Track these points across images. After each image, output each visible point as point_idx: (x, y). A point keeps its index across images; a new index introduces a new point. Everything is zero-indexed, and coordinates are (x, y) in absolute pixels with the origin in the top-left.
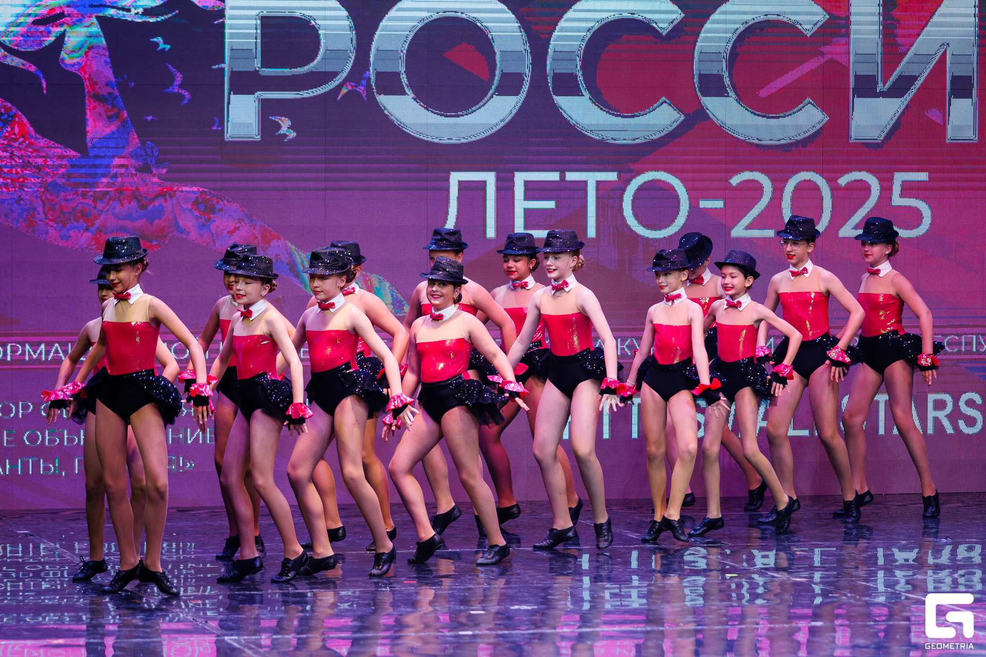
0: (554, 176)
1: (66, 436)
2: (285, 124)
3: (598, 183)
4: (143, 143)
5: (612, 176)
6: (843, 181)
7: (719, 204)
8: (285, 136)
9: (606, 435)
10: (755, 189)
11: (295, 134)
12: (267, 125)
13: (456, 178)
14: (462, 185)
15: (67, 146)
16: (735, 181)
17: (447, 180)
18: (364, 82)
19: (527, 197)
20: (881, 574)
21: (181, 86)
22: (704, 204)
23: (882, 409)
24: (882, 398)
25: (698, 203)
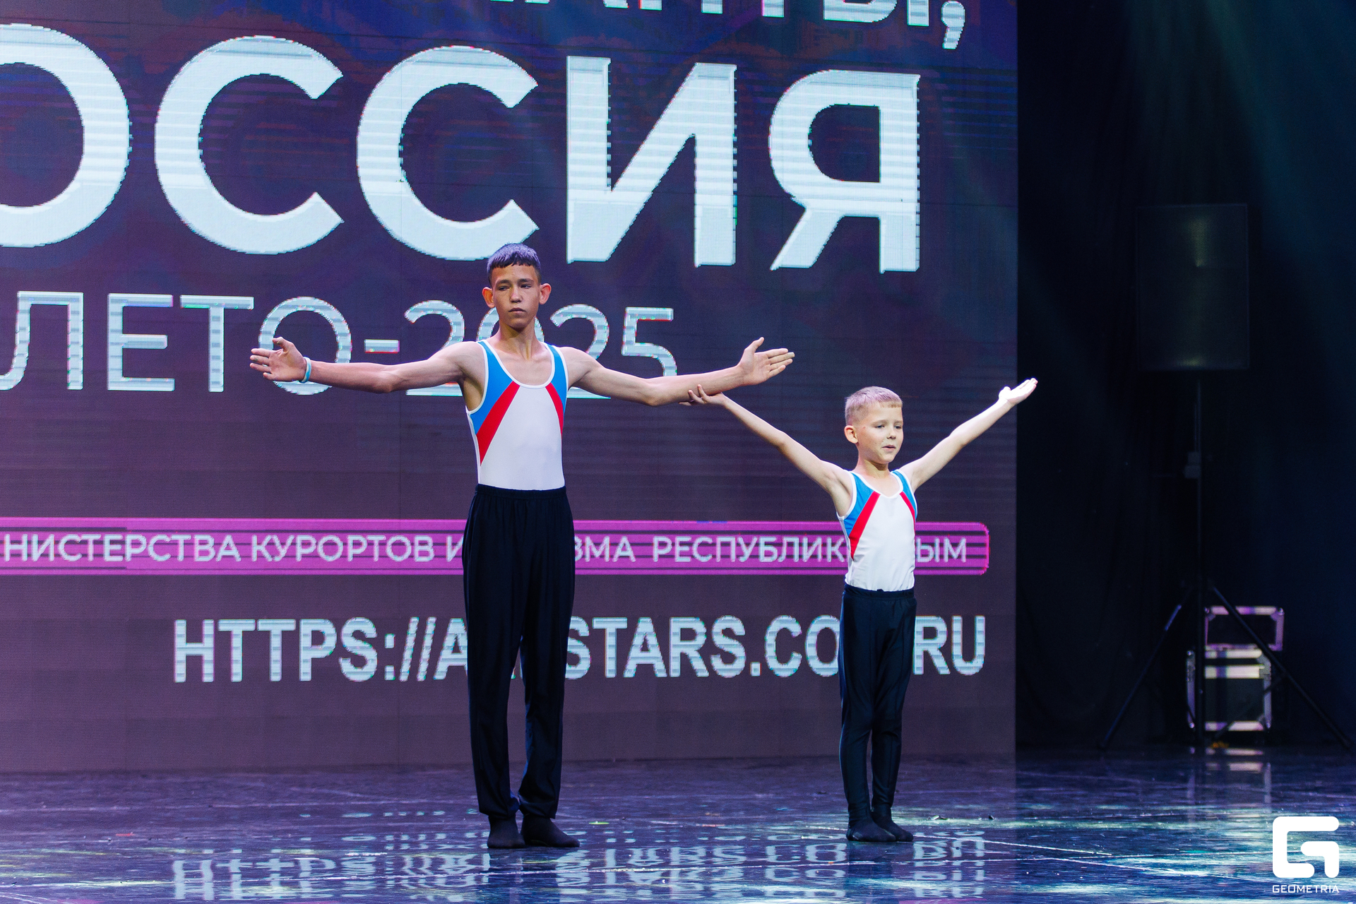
0: (165, 300)
3: (228, 312)
5: (248, 302)
6: (558, 318)
7: (392, 343)
9: (237, 673)
10: (439, 328)
13: (26, 299)
14: (36, 310)
16: (413, 315)
17: (15, 300)
19: (127, 329)
23: (611, 641)
24: (611, 626)
25: (363, 345)
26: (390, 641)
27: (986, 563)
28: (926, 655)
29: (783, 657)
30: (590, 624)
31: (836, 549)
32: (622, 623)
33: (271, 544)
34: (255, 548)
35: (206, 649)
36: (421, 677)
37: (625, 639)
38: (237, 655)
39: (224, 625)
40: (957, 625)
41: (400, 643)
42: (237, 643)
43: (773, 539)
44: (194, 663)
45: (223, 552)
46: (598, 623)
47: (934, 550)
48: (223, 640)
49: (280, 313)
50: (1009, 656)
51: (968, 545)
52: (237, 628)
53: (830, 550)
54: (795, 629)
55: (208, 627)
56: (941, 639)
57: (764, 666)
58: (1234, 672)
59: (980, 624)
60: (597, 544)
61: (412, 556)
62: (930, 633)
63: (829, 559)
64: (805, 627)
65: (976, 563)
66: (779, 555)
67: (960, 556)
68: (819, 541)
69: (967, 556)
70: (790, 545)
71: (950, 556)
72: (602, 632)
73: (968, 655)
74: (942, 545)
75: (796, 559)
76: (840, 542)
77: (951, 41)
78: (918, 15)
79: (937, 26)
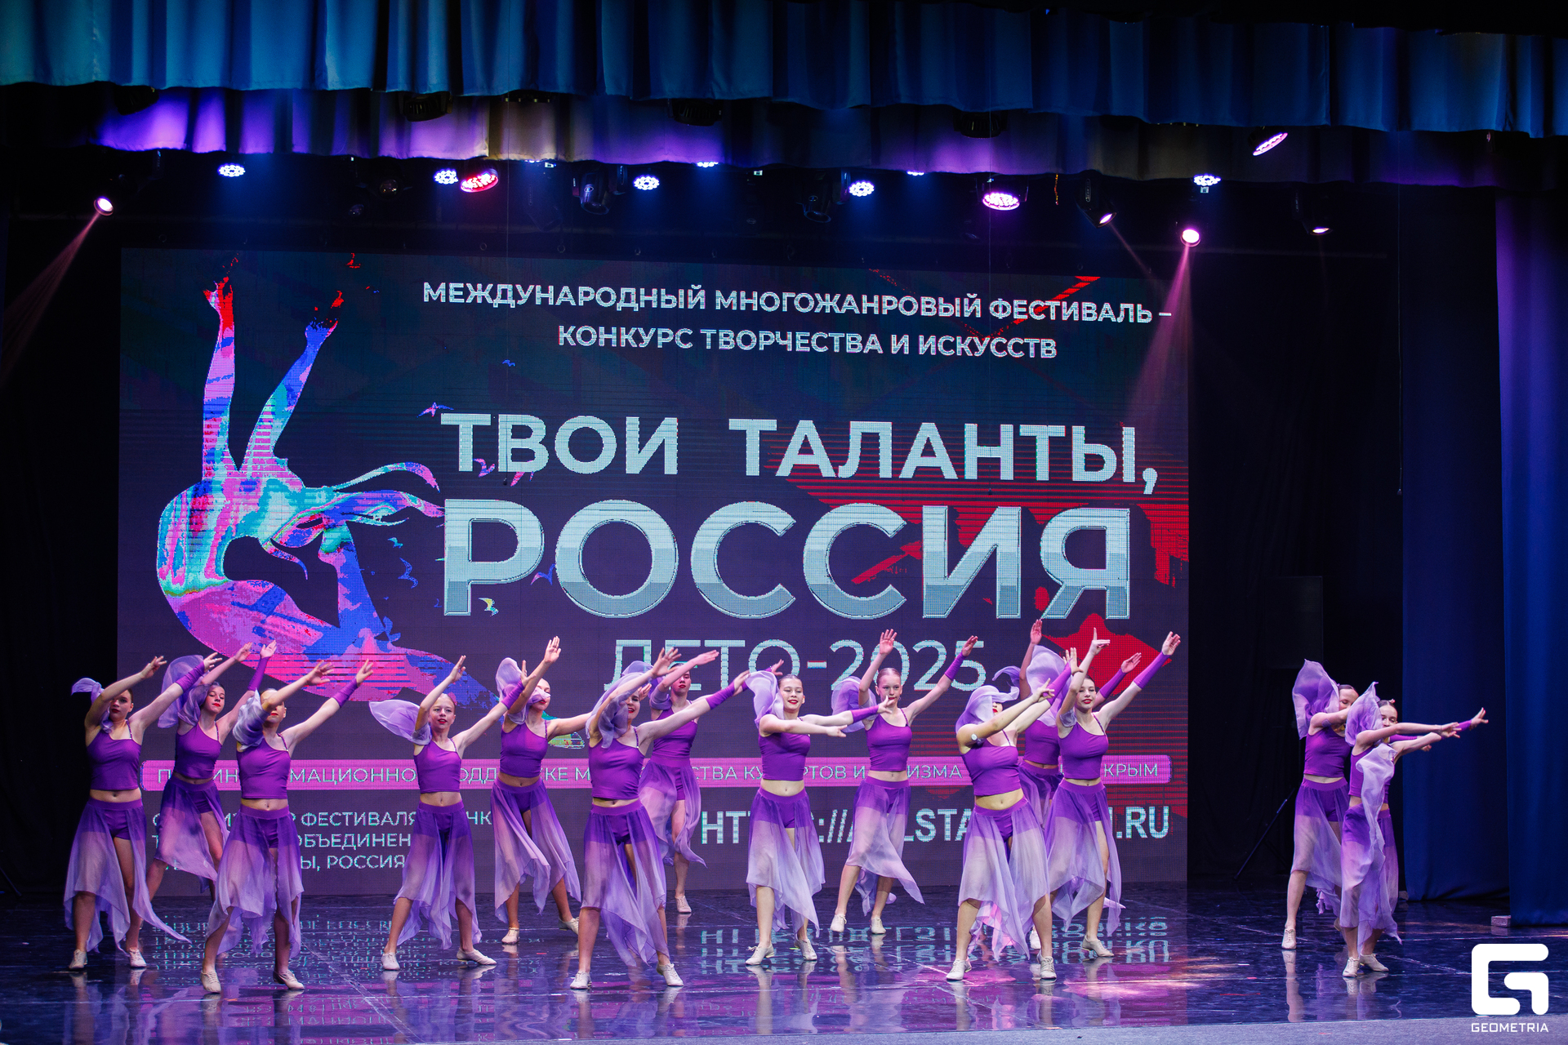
0: (696, 643)
1: (320, 840)
2: (490, 602)
3: (731, 649)
4: (381, 617)
5: (741, 643)
6: (917, 648)
7: (823, 665)
8: (491, 612)
9: (736, 841)
10: (849, 654)
11: (497, 610)
12: (478, 606)
13: (621, 644)
14: (626, 650)
15: (323, 619)
16: (835, 647)
17: (615, 645)
18: (550, 574)
20: (947, 947)
21: (411, 575)
22: (811, 665)
23: (948, 820)
24: (948, 813)
25: (807, 664)
26: (821, 822)
27: (1168, 776)
28: (1133, 827)
30: (936, 812)
32: (954, 812)
33: (755, 770)
34: (746, 773)
35: (719, 827)
36: (839, 841)
37: (956, 821)
38: (736, 829)
39: (728, 814)
40: (1152, 810)
41: (828, 823)
42: (736, 822)
44: (712, 834)
45: (728, 775)
46: (940, 812)
47: (1138, 770)
48: (728, 822)
49: (758, 649)
50: (1183, 828)
51: (1158, 767)
52: (736, 815)
55: (720, 815)
56: (1143, 818)
59: (1166, 810)
60: (940, 769)
61: (834, 776)
62: (1136, 816)
65: (1162, 776)
67: (1154, 773)
69: (1158, 773)
71: (1148, 773)
72: (943, 816)
73: (1159, 828)
74: (1143, 767)
77: (1148, 490)
78: (1129, 476)
79: (1140, 482)
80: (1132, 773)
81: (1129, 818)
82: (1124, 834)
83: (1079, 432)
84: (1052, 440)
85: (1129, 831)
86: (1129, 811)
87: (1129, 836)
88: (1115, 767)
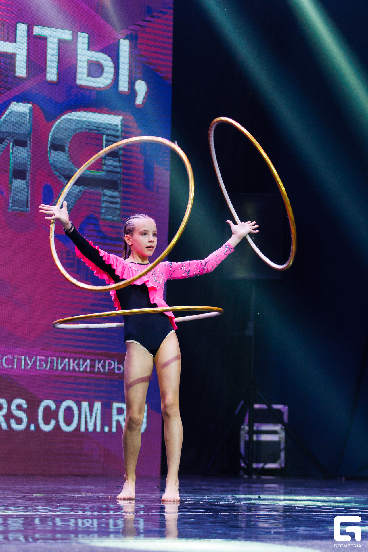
28: (118, 422)
29: (47, 423)
31: (75, 364)
43: (43, 358)
53: (72, 364)
54: (53, 406)
57: (37, 426)
58: (265, 438)
62: (120, 411)
63: (71, 368)
64: (58, 406)
66: (47, 366)
68: (66, 360)
70: (52, 362)
75: (55, 368)
76: (76, 362)
77: (139, 100)
78: (124, 86)
79: (133, 93)
80: (119, 369)
81: (115, 412)
82: (110, 428)
83: (83, 38)
84: (61, 42)
85: (114, 424)
86: (116, 405)
87: (114, 430)
88: (105, 362)
